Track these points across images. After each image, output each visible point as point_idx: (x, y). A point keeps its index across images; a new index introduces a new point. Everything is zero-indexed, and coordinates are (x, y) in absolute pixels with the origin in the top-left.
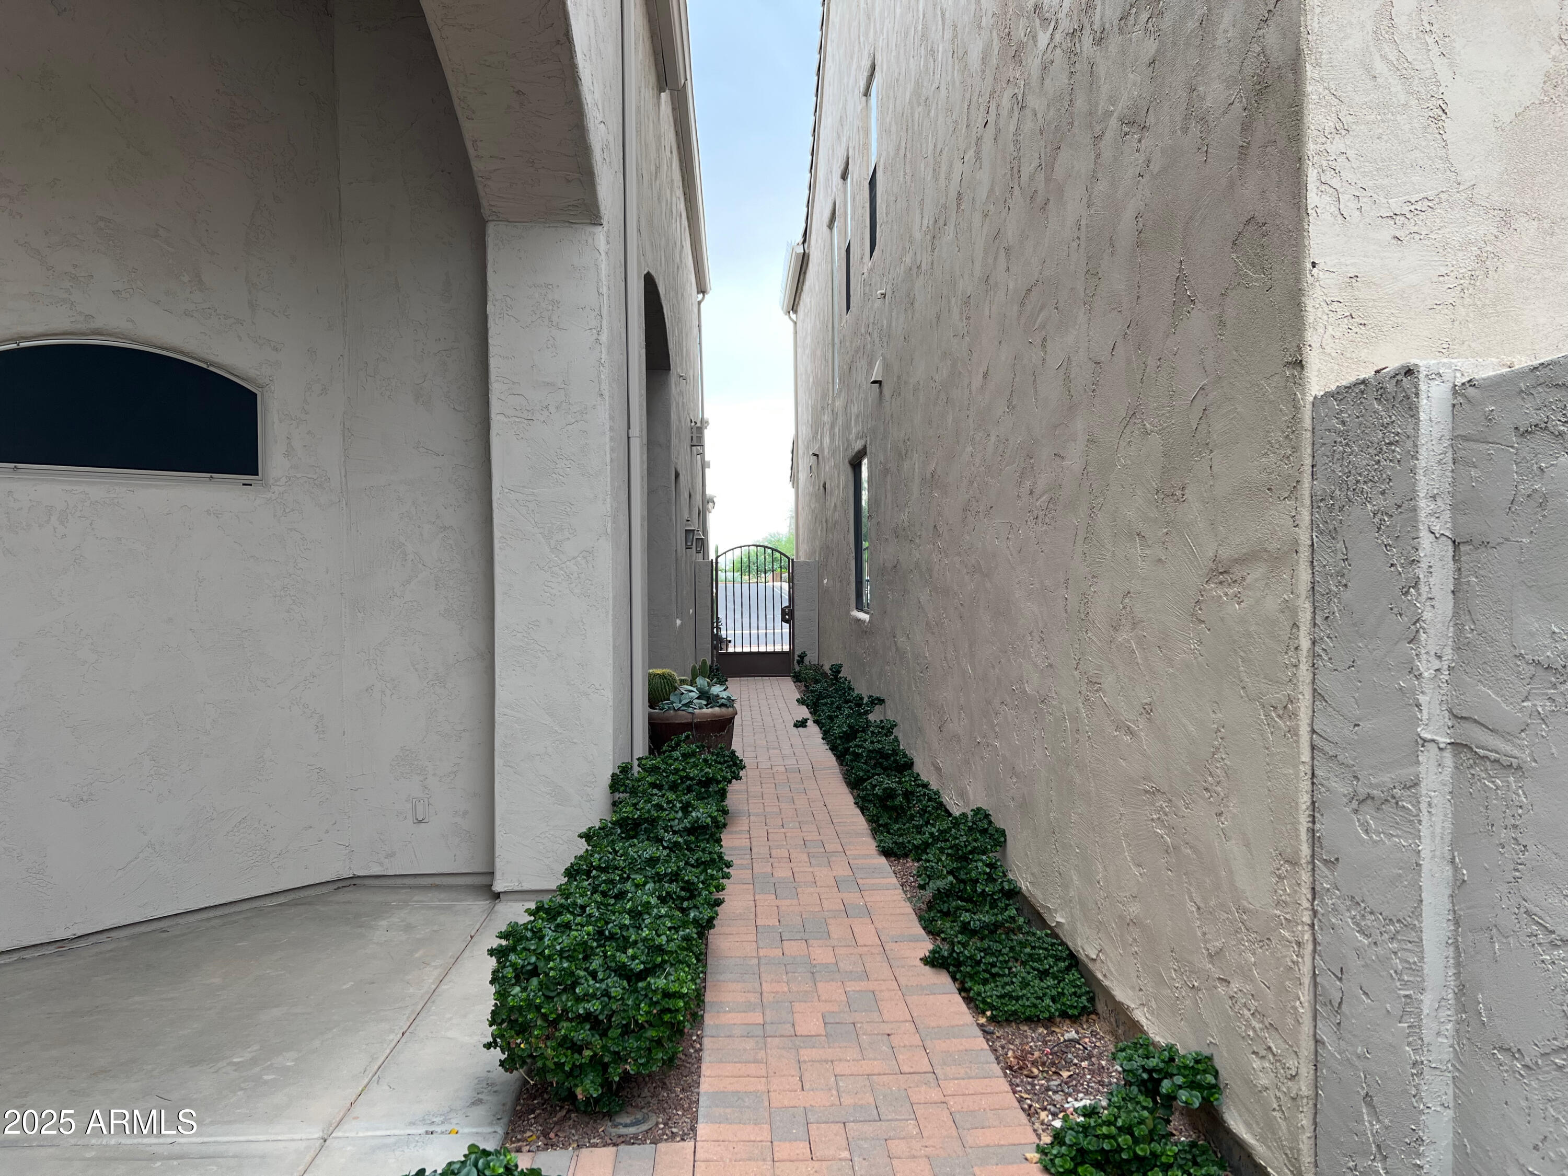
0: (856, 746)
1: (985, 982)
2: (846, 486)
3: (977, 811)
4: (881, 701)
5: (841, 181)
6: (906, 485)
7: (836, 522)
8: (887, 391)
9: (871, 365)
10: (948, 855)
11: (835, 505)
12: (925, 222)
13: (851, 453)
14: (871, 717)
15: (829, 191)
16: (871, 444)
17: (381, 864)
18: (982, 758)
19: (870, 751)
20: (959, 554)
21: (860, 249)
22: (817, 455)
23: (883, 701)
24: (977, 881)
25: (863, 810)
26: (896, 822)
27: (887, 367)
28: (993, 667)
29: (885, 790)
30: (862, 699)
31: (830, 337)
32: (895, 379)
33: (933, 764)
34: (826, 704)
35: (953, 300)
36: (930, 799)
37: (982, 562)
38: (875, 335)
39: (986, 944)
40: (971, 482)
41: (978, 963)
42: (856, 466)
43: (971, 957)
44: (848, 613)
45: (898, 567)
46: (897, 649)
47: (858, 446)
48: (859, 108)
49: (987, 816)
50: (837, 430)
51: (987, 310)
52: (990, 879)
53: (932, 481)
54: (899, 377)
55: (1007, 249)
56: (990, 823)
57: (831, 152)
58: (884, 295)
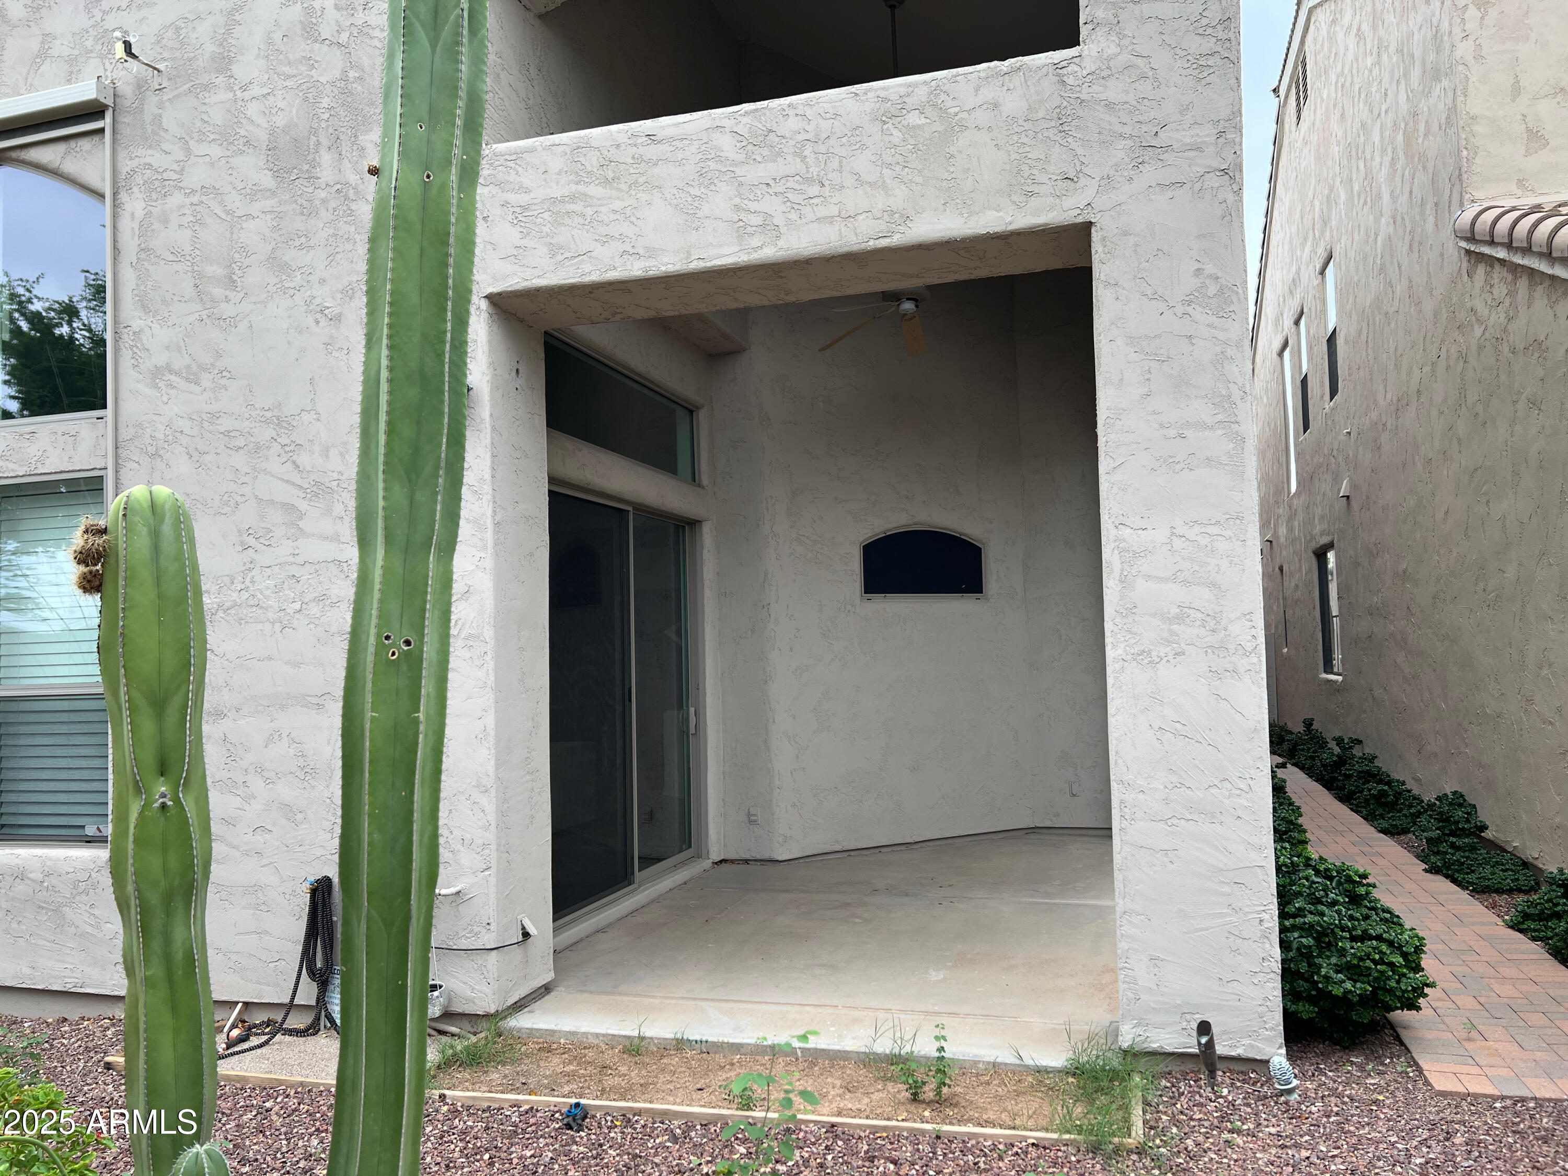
0: (1347, 770)
1: (1467, 874)
2: (1309, 571)
3: (1455, 793)
4: (1359, 742)
5: (1294, 327)
6: (1378, 576)
7: (1298, 600)
8: (1355, 504)
9: (1337, 480)
10: (1435, 819)
11: (1297, 586)
12: (1389, 396)
13: (1314, 545)
14: (1354, 752)
15: (1280, 328)
16: (1339, 541)
17: (1051, 820)
18: (1456, 763)
19: (1360, 772)
20: (1430, 627)
21: (1319, 386)
22: (1271, 542)
23: (1361, 741)
24: (1459, 822)
25: (1356, 812)
26: (1389, 813)
27: (1353, 485)
28: (1462, 701)
29: (1379, 791)
30: (1343, 740)
31: (1284, 445)
32: (1364, 497)
33: (1413, 778)
34: (1303, 750)
35: (1417, 458)
36: (1415, 798)
37: (1450, 633)
38: (1340, 458)
39: (1467, 854)
40: (1439, 580)
41: (1463, 864)
42: (1321, 555)
43: (1457, 861)
44: (1317, 674)
45: (1373, 637)
46: (1374, 699)
47: (1325, 540)
48: (1316, 282)
49: (1462, 796)
50: (1296, 524)
51: (1445, 472)
52: (1468, 821)
53: (1404, 576)
54: (1367, 497)
55: (1459, 440)
56: (1465, 800)
57: (1281, 300)
58: (1349, 433)
